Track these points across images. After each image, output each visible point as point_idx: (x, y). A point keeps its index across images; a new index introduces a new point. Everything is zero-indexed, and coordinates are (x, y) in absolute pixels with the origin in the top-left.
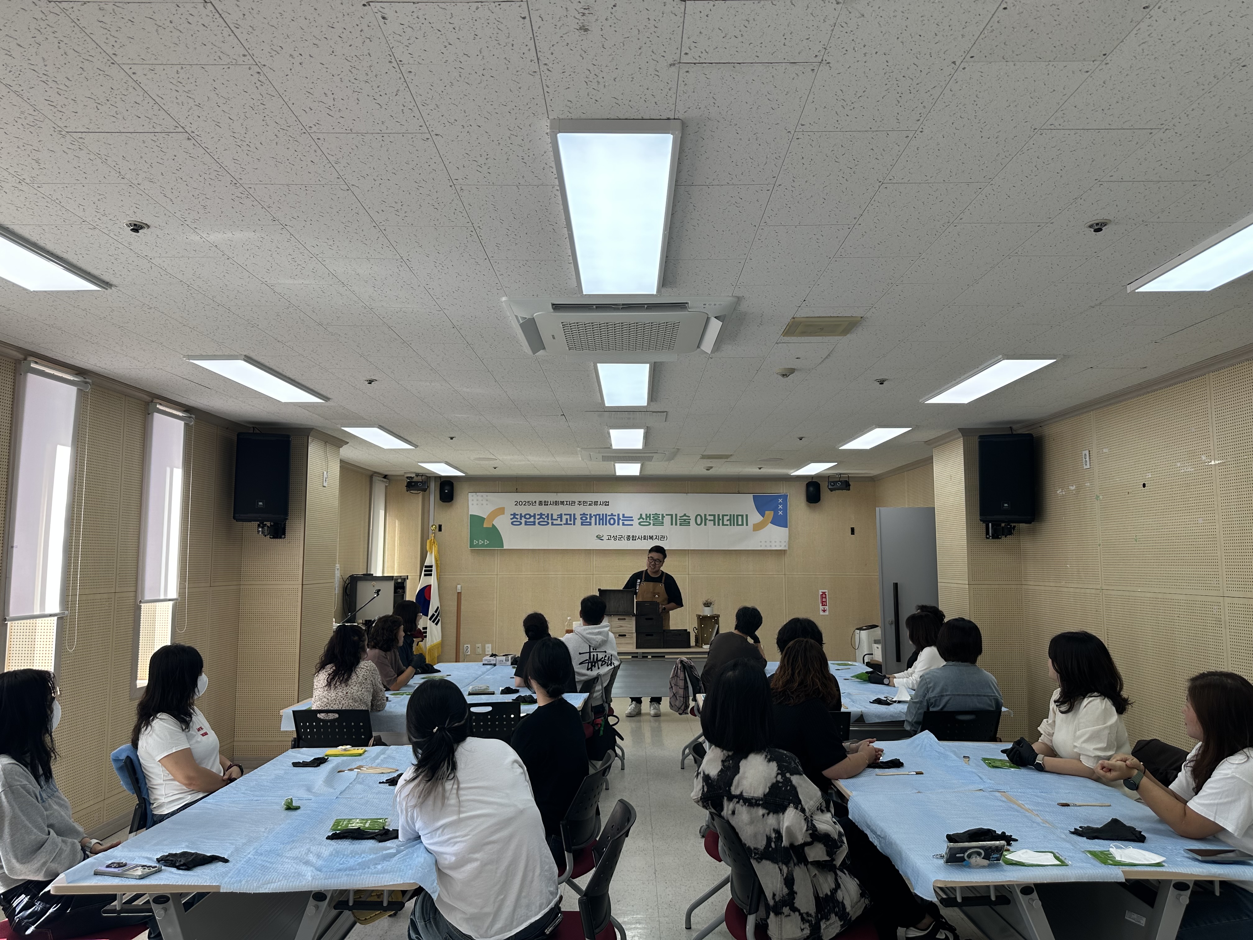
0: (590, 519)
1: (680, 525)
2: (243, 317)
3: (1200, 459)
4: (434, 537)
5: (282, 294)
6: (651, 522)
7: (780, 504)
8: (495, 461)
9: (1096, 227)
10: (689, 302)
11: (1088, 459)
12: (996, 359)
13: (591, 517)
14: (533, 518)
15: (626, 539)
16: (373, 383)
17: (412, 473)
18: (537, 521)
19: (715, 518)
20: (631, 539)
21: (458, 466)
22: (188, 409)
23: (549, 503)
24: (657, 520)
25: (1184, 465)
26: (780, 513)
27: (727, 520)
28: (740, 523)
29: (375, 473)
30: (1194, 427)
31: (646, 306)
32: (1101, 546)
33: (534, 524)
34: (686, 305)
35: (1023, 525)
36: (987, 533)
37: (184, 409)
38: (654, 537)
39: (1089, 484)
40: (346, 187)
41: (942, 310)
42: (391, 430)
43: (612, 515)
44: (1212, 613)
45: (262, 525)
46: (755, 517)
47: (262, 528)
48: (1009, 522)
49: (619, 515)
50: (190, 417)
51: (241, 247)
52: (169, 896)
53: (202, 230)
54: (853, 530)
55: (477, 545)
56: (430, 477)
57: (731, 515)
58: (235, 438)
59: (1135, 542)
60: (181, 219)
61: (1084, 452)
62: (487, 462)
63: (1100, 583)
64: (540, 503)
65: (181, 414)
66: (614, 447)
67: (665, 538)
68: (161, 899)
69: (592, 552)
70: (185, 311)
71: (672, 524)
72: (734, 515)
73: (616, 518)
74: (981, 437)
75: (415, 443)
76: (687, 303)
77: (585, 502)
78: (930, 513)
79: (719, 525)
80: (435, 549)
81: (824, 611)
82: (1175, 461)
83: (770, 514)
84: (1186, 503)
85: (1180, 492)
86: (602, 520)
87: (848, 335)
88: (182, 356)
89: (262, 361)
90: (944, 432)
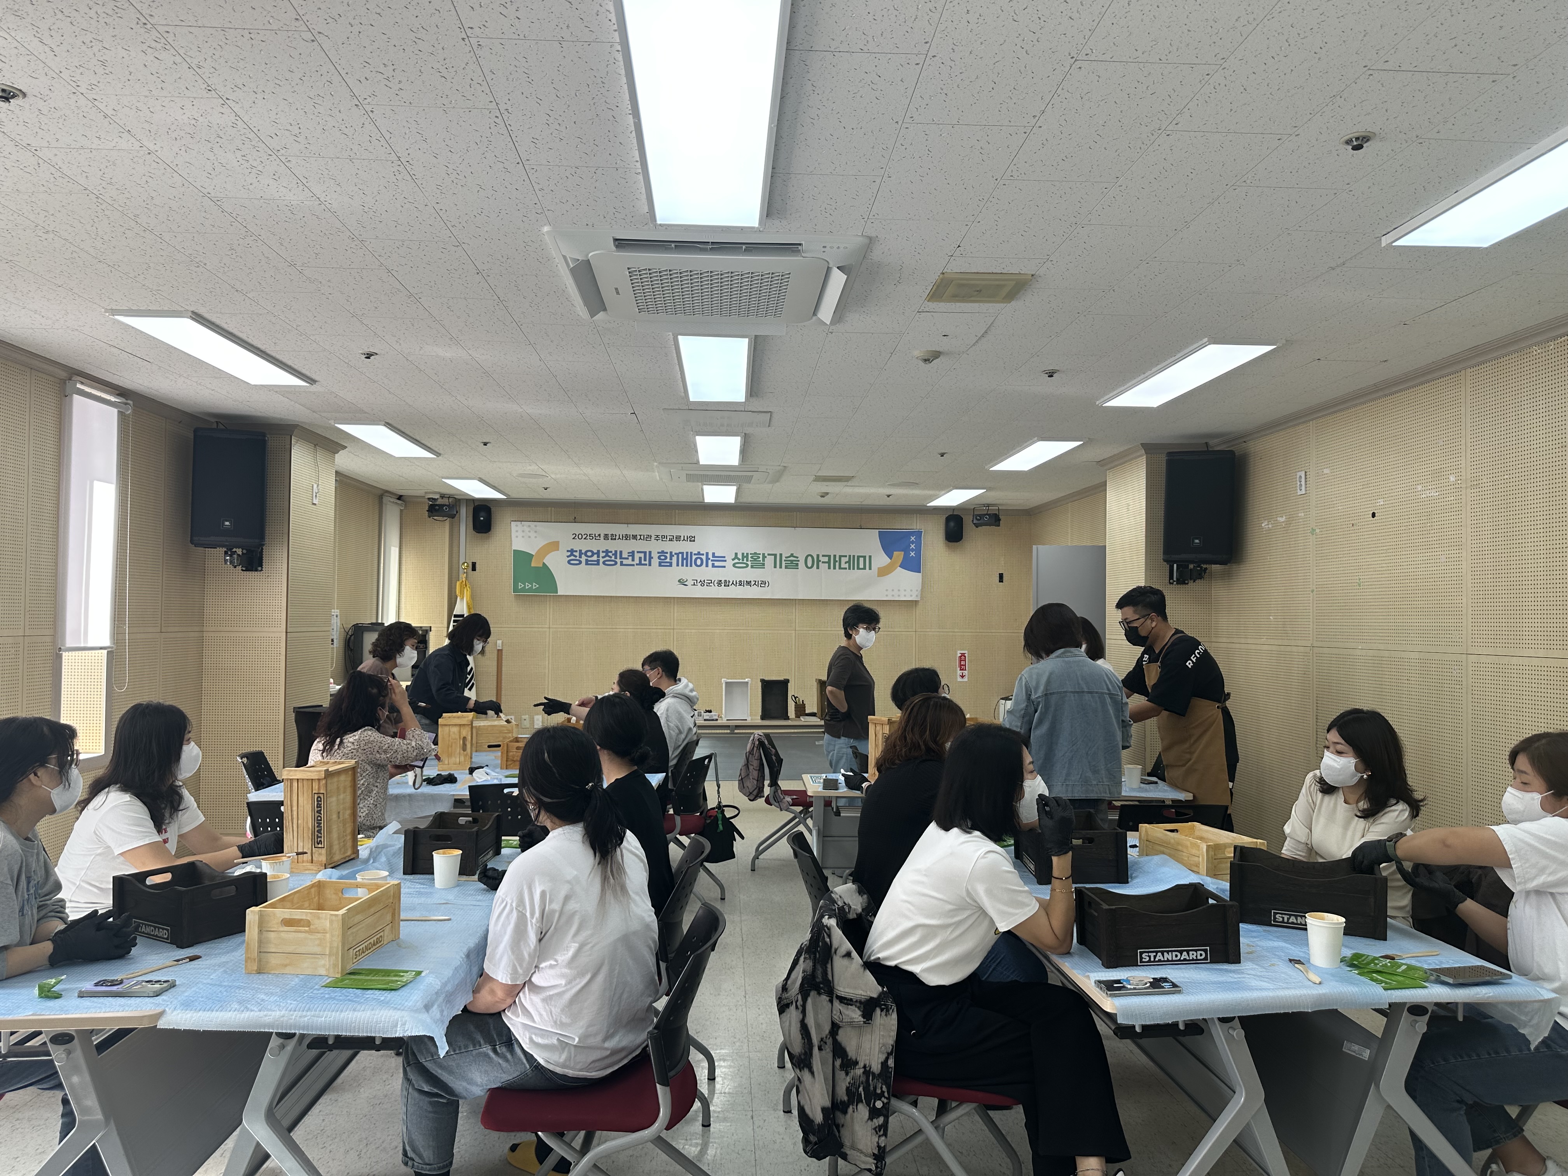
0: (671, 559)
1: (786, 567)
2: (182, 250)
3: (1447, 480)
4: (466, 578)
5: (234, 215)
6: (749, 563)
7: (913, 542)
8: (545, 479)
9: (1355, 143)
10: (803, 242)
11: (1303, 483)
12: (1200, 343)
13: (671, 556)
14: (596, 556)
15: (716, 585)
16: (372, 358)
17: (435, 493)
18: (602, 560)
19: (829, 559)
20: (723, 585)
21: (496, 485)
22: (122, 392)
23: (617, 537)
24: (757, 561)
25: (1426, 488)
26: (912, 554)
27: (846, 563)
28: (861, 566)
29: (387, 492)
30: (1443, 439)
31: (744, 247)
32: (1315, 593)
33: (598, 564)
34: (800, 247)
35: (1215, 567)
36: (1171, 577)
37: (118, 392)
38: (753, 583)
39: (1303, 514)
40: (308, 36)
41: (1137, 267)
42: (403, 430)
43: (699, 553)
44: (1450, 674)
45: (229, 552)
46: (881, 559)
47: (231, 556)
48: (1199, 563)
49: (707, 554)
50: (126, 404)
51: (166, 134)
52: (74, 1034)
53: (105, 104)
54: (1001, 577)
55: (523, 590)
56: (460, 500)
57: (850, 556)
58: (191, 436)
59: (1358, 587)
60: (71, 83)
61: (1299, 474)
62: (534, 480)
63: (1311, 639)
64: (606, 537)
65: (113, 399)
66: (702, 462)
67: (767, 584)
68: (63, 1039)
69: (672, 601)
70: (99, 238)
71: (775, 567)
72: (854, 556)
73: (704, 557)
74: (1169, 454)
75: (436, 450)
76: (800, 244)
77: (663, 537)
78: (1101, 551)
79: (835, 568)
80: (467, 593)
81: (962, 676)
82: (1414, 483)
83: (899, 555)
84: (1426, 536)
85: (1419, 522)
86: (686, 559)
87: (1013, 303)
88: (103, 310)
89: (218, 321)
90: (1122, 449)
